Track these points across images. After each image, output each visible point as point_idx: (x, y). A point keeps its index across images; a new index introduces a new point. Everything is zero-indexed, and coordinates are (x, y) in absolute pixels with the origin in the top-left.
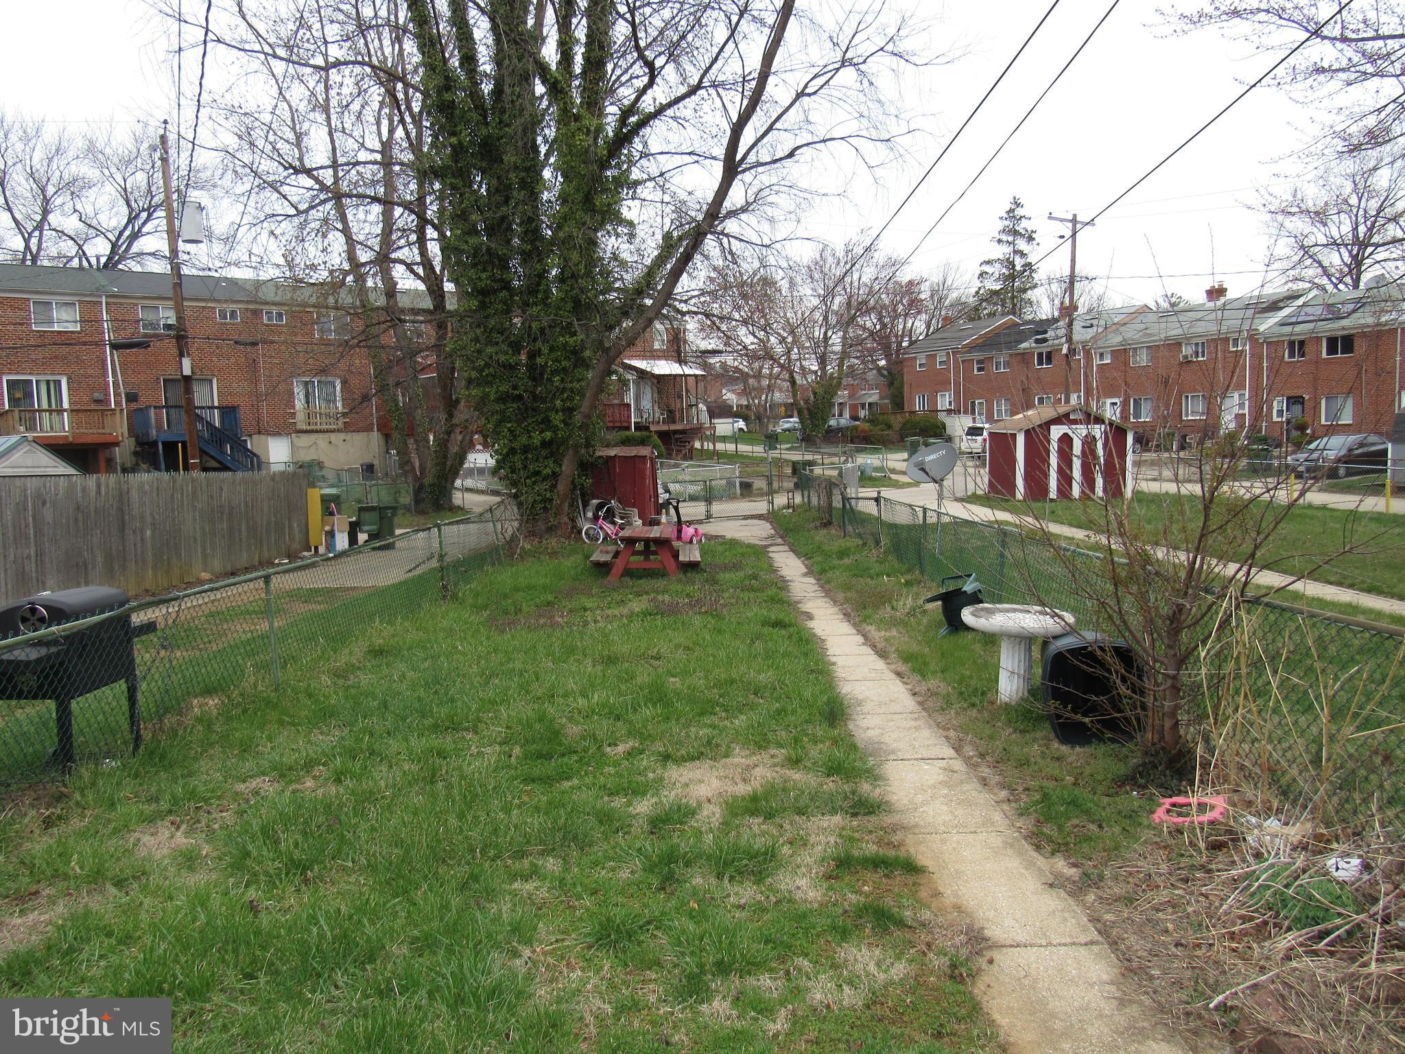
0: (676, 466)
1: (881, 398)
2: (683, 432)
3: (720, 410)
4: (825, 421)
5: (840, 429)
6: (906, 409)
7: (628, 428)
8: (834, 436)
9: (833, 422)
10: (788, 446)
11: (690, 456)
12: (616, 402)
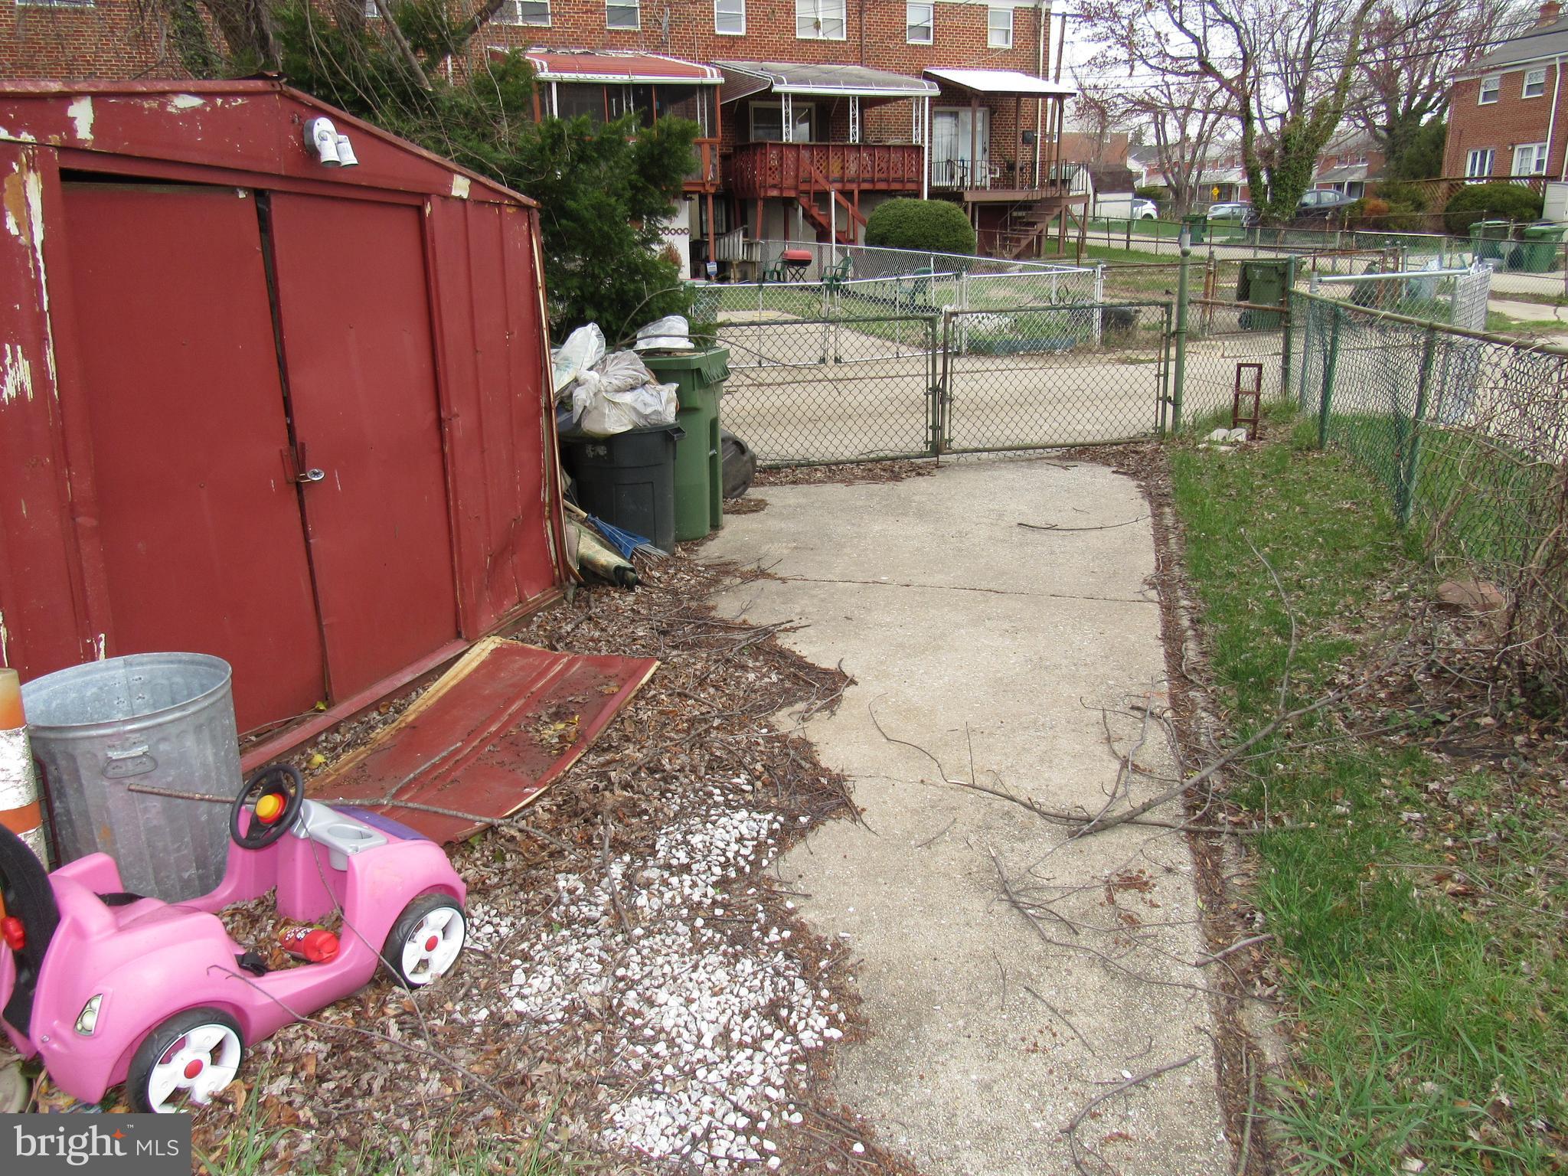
0: (1000, 269)
1: (1371, 173)
2: (1026, 205)
3: (1114, 180)
4: (1298, 193)
5: (1321, 212)
6: (1445, 174)
7: (918, 194)
8: (1312, 219)
9: (1309, 199)
10: (1225, 238)
11: (1032, 251)
12: (898, 142)
